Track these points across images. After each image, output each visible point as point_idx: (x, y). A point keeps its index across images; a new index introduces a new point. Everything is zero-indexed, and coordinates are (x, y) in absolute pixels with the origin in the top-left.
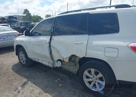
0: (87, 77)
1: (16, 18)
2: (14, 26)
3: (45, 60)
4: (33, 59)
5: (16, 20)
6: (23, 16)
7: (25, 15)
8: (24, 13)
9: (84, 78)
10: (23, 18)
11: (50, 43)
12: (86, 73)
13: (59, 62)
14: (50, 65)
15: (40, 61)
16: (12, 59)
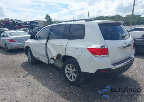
0: (68, 70)
1: (37, 23)
2: (32, 31)
3: (44, 58)
4: (36, 58)
5: (36, 25)
6: (44, 21)
7: (46, 20)
8: (45, 18)
9: (65, 71)
10: (44, 23)
11: (46, 45)
12: (67, 67)
13: (53, 60)
14: (47, 62)
15: (41, 59)
16: (23, 58)
